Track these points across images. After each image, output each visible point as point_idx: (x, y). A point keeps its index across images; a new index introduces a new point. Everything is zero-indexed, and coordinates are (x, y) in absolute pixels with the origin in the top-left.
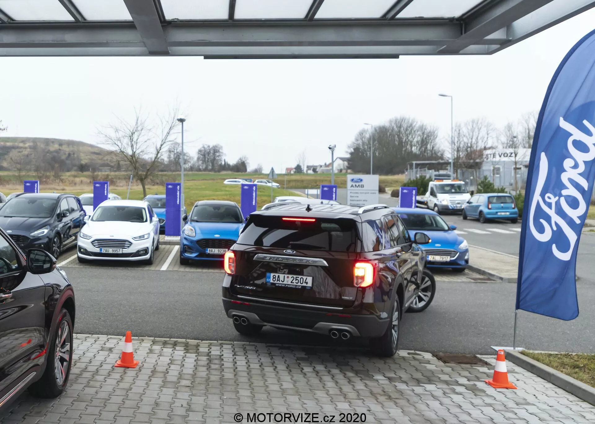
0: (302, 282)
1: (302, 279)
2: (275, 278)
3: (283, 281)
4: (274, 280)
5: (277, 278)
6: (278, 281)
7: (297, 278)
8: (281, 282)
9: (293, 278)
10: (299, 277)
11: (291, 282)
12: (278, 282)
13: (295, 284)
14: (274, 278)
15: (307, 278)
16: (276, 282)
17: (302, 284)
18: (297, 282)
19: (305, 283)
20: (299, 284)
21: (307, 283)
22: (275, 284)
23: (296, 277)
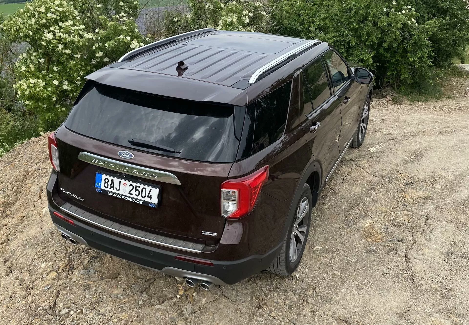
0: (144, 195)
1: (144, 190)
2: (107, 183)
3: (118, 189)
4: (106, 185)
5: (109, 183)
6: (112, 188)
7: (137, 188)
8: (115, 191)
9: (132, 187)
10: (139, 187)
11: (130, 193)
12: (111, 190)
13: (134, 196)
14: (105, 182)
15: (151, 190)
16: (108, 189)
17: (144, 197)
18: (137, 194)
19: (148, 197)
20: (140, 197)
21: (151, 198)
22: (107, 192)
23: (136, 186)
